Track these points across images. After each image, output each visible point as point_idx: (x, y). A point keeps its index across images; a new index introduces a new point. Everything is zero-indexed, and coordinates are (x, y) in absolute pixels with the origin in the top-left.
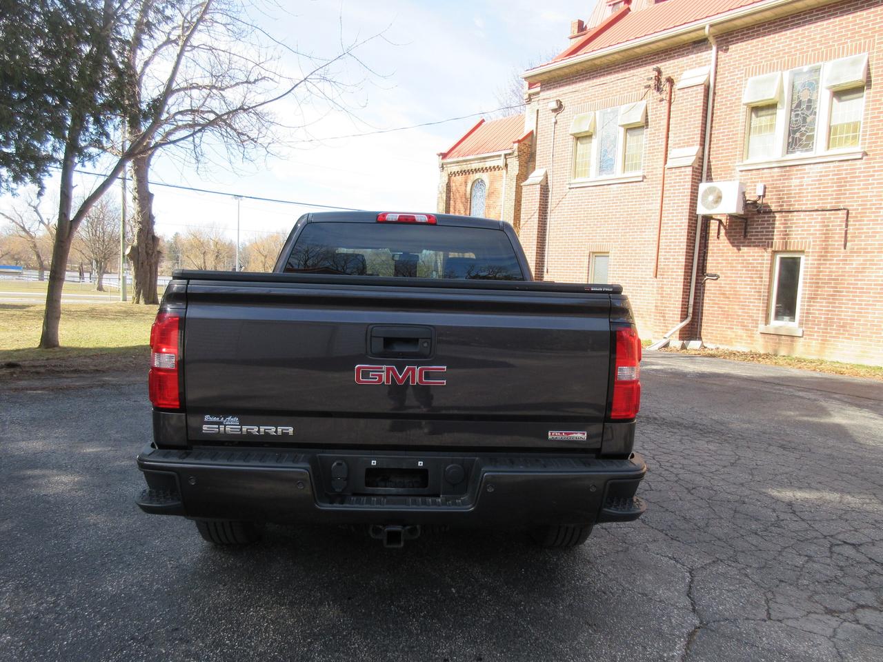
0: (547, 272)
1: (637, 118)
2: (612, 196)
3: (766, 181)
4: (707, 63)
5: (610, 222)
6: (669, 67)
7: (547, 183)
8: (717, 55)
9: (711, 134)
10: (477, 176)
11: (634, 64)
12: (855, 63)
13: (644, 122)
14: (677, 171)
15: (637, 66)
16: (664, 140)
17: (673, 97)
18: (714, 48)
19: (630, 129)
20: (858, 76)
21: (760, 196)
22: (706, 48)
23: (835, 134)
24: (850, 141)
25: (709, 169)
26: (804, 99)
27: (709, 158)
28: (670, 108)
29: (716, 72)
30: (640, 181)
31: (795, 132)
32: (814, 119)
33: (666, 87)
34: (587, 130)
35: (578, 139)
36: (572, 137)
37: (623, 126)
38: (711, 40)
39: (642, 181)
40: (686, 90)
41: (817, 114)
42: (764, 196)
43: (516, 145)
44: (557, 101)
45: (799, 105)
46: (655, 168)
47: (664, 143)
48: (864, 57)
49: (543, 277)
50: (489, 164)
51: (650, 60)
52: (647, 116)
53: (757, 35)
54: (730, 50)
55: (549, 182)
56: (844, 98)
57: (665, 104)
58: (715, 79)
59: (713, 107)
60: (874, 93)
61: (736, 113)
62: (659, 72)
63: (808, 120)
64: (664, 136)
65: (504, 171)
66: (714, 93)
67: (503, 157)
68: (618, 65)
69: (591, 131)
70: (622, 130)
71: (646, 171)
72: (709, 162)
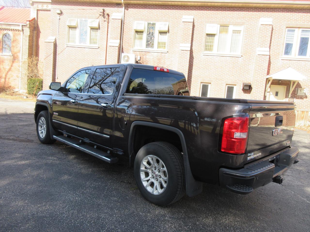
0: (57, 78)
1: (96, 25)
2: (86, 52)
3: (141, 55)
4: (121, 12)
5: (85, 62)
6: (108, 10)
7: (56, 43)
8: (124, 11)
9: (123, 37)
10: (5, 32)
11: (94, 5)
12: (165, 25)
13: (98, 27)
14: (113, 47)
15: (95, 6)
16: (106, 35)
17: (109, 21)
18: (124, 8)
19: (92, 29)
20: (166, 29)
21: (139, 60)
22: (121, 7)
23: (159, 44)
24: (163, 47)
25: (122, 49)
26: (151, 32)
27: (122, 45)
28: (108, 25)
29: (124, 16)
30: (97, 49)
31: (148, 41)
32: (154, 39)
33: (107, 17)
34: (75, 25)
35: (70, 27)
36: (68, 26)
37: (90, 27)
38: (123, 5)
39: (98, 49)
40: (115, 20)
41: (155, 37)
42: (140, 60)
43: (28, 22)
44: (61, 11)
45: (150, 33)
46: (103, 45)
47: (106, 37)
48: (167, 23)
49: (55, 80)
50: (12, 27)
51: (100, 5)
52: (99, 25)
53: (137, 8)
54: (129, 10)
55: (57, 42)
56: (162, 34)
57: (106, 23)
58: (124, 19)
59: (123, 28)
60: (170, 35)
61: (131, 32)
62: (104, 10)
63: (152, 38)
64: (106, 34)
65: (22, 33)
66: (124, 23)
67: (21, 26)
68: (87, 3)
69: (77, 26)
70: (89, 28)
71: (99, 45)
72: (122, 46)
